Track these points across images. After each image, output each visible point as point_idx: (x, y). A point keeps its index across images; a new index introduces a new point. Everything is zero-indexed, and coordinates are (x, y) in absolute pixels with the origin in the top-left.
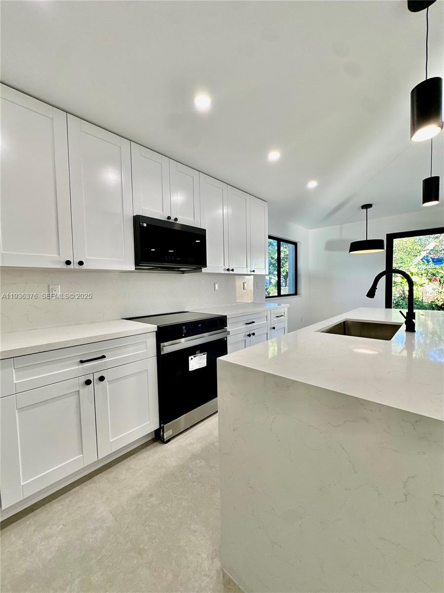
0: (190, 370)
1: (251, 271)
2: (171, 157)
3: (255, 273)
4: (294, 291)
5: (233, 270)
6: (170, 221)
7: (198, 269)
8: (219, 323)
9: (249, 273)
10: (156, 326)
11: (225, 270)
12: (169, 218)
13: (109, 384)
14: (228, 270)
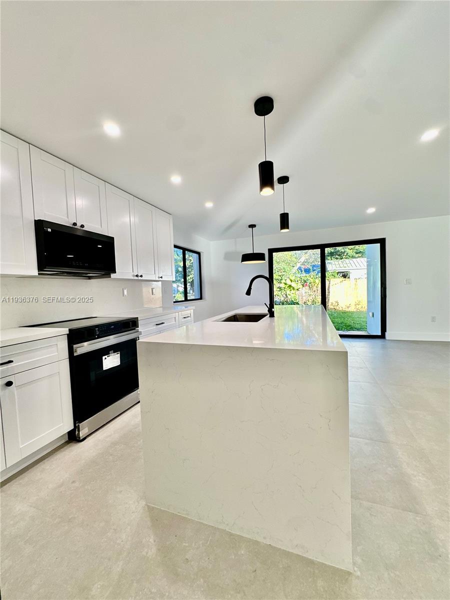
0: (104, 369)
1: (159, 277)
2: (75, 165)
3: (163, 279)
4: (200, 296)
5: (141, 276)
6: (76, 227)
7: (108, 274)
8: (131, 324)
9: (158, 279)
10: (68, 329)
11: (134, 276)
12: (75, 224)
13: (17, 389)
14: (137, 276)
